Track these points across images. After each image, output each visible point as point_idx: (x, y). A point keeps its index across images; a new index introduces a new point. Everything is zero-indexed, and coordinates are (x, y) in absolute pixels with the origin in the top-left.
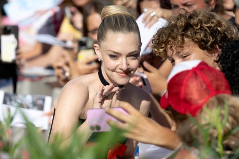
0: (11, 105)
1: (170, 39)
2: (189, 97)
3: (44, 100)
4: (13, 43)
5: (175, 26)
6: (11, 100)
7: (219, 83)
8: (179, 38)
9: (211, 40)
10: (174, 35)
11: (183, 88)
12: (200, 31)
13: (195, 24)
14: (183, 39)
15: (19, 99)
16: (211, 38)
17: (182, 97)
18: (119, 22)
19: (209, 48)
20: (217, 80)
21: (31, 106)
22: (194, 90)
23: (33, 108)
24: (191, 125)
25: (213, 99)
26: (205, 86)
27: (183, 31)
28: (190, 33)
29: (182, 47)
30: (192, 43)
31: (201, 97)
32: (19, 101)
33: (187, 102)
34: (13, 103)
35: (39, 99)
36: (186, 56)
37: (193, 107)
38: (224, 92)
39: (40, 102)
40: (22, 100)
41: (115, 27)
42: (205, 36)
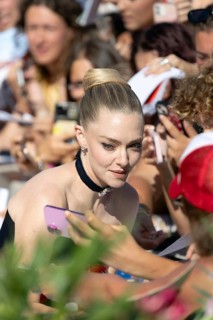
5: (203, 81)
8: (208, 100)
18: (116, 95)
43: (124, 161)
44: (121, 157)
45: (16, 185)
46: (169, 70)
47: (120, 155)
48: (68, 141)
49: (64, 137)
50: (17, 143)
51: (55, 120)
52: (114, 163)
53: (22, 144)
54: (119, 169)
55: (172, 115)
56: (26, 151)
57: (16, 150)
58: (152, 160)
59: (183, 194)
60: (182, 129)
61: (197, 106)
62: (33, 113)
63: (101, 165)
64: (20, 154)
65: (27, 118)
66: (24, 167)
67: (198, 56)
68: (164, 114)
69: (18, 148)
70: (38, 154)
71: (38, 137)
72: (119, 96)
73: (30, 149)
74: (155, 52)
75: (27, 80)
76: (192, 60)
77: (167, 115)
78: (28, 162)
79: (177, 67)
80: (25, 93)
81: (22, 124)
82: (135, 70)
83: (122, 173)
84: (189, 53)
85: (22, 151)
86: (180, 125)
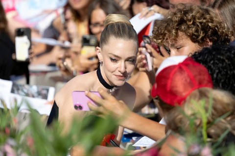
0: (18, 94)
1: (166, 32)
2: (175, 89)
3: (48, 90)
4: (27, 43)
5: (171, 20)
6: (18, 89)
7: (202, 77)
8: (174, 31)
9: (202, 35)
10: (170, 28)
11: (169, 82)
12: (192, 26)
13: (188, 20)
14: (177, 33)
15: (26, 89)
16: (202, 33)
17: (168, 89)
18: (121, 29)
19: (200, 41)
20: (200, 74)
21: (36, 95)
22: (179, 83)
23: (37, 97)
24: (176, 114)
25: (196, 92)
26: (188, 80)
27: (177, 25)
28: (183, 28)
29: (175, 40)
30: (185, 37)
31: (185, 89)
32: (26, 91)
33: (173, 94)
34: (20, 92)
35: (43, 89)
36: (179, 48)
37: (179, 98)
38: (206, 86)
39: (44, 92)
40: (28, 90)
41: (118, 34)
42: (197, 31)
43: (123, 70)
44: (121, 67)
45: (60, 85)
46: (154, 15)
47: (121, 65)
48: (90, 59)
49: (88, 56)
50: (60, 59)
51: (82, 46)
52: (117, 71)
53: (63, 59)
54: (120, 74)
55: (152, 43)
56: (65, 63)
57: (59, 63)
58: (144, 69)
59: (158, 95)
60: (159, 52)
61: (167, 35)
62: (70, 40)
63: (109, 71)
64: (62, 65)
65: (67, 44)
66: (64, 74)
67: (171, 6)
68: (148, 43)
69: (60, 61)
70: (73, 66)
71: (73, 55)
72: (122, 30)
73: (68, 63)
74: (145, 4)
75: (67, 20)
76: (167, 8)
77: (150, 44)
78: (67, 70)
79: (158, 13)
80: (65, 28)
81: (63, 48)
82: (132, 15)
83: (122, 76)
84: (165, 4)
85: (63, 63)
86: (158, 50)
